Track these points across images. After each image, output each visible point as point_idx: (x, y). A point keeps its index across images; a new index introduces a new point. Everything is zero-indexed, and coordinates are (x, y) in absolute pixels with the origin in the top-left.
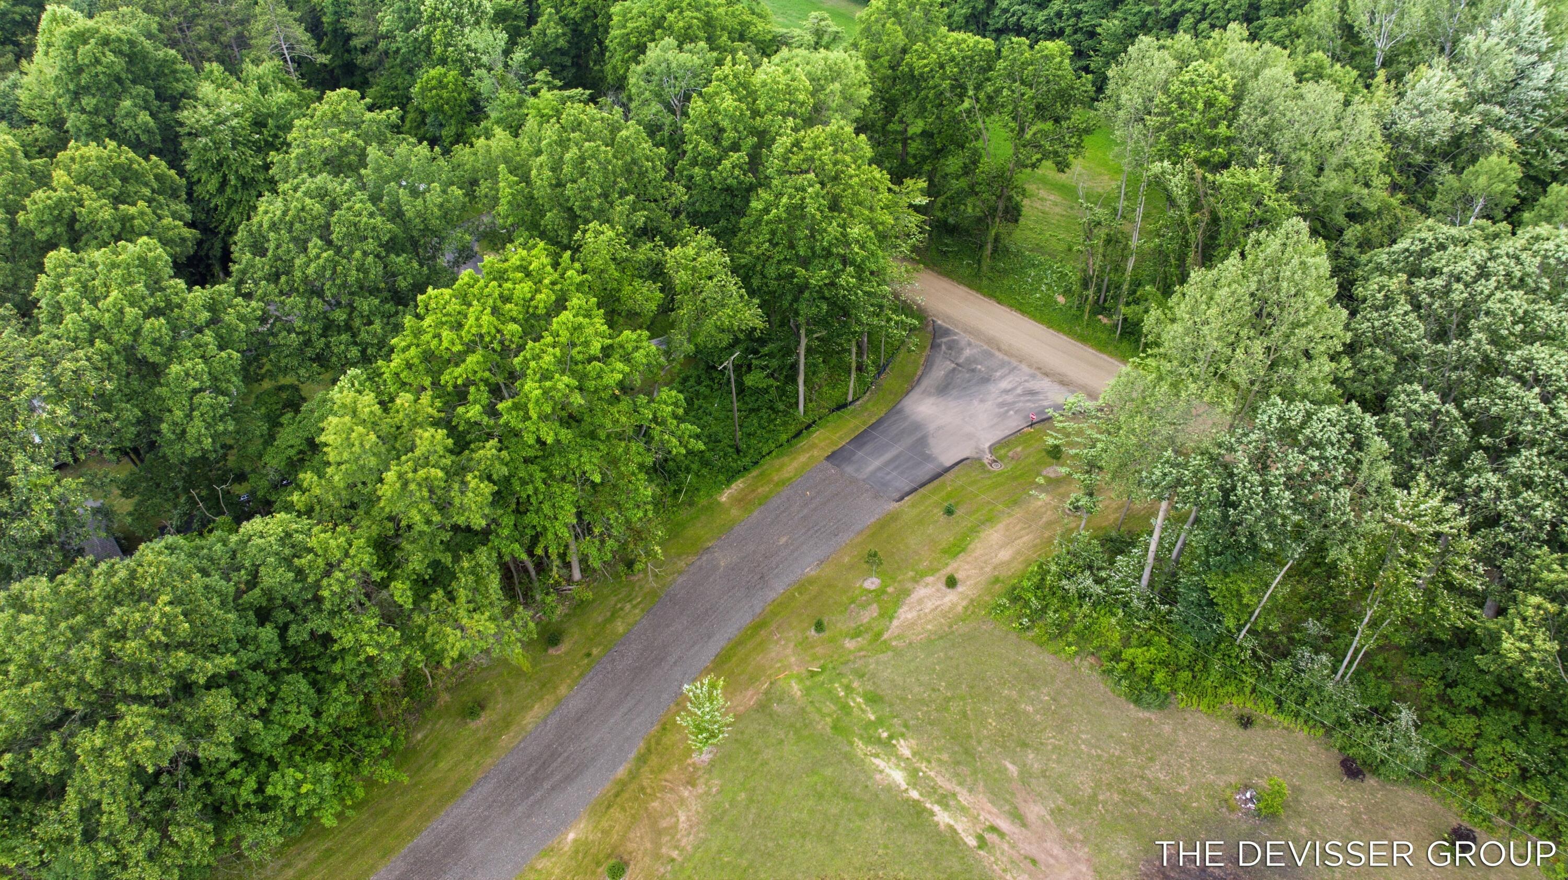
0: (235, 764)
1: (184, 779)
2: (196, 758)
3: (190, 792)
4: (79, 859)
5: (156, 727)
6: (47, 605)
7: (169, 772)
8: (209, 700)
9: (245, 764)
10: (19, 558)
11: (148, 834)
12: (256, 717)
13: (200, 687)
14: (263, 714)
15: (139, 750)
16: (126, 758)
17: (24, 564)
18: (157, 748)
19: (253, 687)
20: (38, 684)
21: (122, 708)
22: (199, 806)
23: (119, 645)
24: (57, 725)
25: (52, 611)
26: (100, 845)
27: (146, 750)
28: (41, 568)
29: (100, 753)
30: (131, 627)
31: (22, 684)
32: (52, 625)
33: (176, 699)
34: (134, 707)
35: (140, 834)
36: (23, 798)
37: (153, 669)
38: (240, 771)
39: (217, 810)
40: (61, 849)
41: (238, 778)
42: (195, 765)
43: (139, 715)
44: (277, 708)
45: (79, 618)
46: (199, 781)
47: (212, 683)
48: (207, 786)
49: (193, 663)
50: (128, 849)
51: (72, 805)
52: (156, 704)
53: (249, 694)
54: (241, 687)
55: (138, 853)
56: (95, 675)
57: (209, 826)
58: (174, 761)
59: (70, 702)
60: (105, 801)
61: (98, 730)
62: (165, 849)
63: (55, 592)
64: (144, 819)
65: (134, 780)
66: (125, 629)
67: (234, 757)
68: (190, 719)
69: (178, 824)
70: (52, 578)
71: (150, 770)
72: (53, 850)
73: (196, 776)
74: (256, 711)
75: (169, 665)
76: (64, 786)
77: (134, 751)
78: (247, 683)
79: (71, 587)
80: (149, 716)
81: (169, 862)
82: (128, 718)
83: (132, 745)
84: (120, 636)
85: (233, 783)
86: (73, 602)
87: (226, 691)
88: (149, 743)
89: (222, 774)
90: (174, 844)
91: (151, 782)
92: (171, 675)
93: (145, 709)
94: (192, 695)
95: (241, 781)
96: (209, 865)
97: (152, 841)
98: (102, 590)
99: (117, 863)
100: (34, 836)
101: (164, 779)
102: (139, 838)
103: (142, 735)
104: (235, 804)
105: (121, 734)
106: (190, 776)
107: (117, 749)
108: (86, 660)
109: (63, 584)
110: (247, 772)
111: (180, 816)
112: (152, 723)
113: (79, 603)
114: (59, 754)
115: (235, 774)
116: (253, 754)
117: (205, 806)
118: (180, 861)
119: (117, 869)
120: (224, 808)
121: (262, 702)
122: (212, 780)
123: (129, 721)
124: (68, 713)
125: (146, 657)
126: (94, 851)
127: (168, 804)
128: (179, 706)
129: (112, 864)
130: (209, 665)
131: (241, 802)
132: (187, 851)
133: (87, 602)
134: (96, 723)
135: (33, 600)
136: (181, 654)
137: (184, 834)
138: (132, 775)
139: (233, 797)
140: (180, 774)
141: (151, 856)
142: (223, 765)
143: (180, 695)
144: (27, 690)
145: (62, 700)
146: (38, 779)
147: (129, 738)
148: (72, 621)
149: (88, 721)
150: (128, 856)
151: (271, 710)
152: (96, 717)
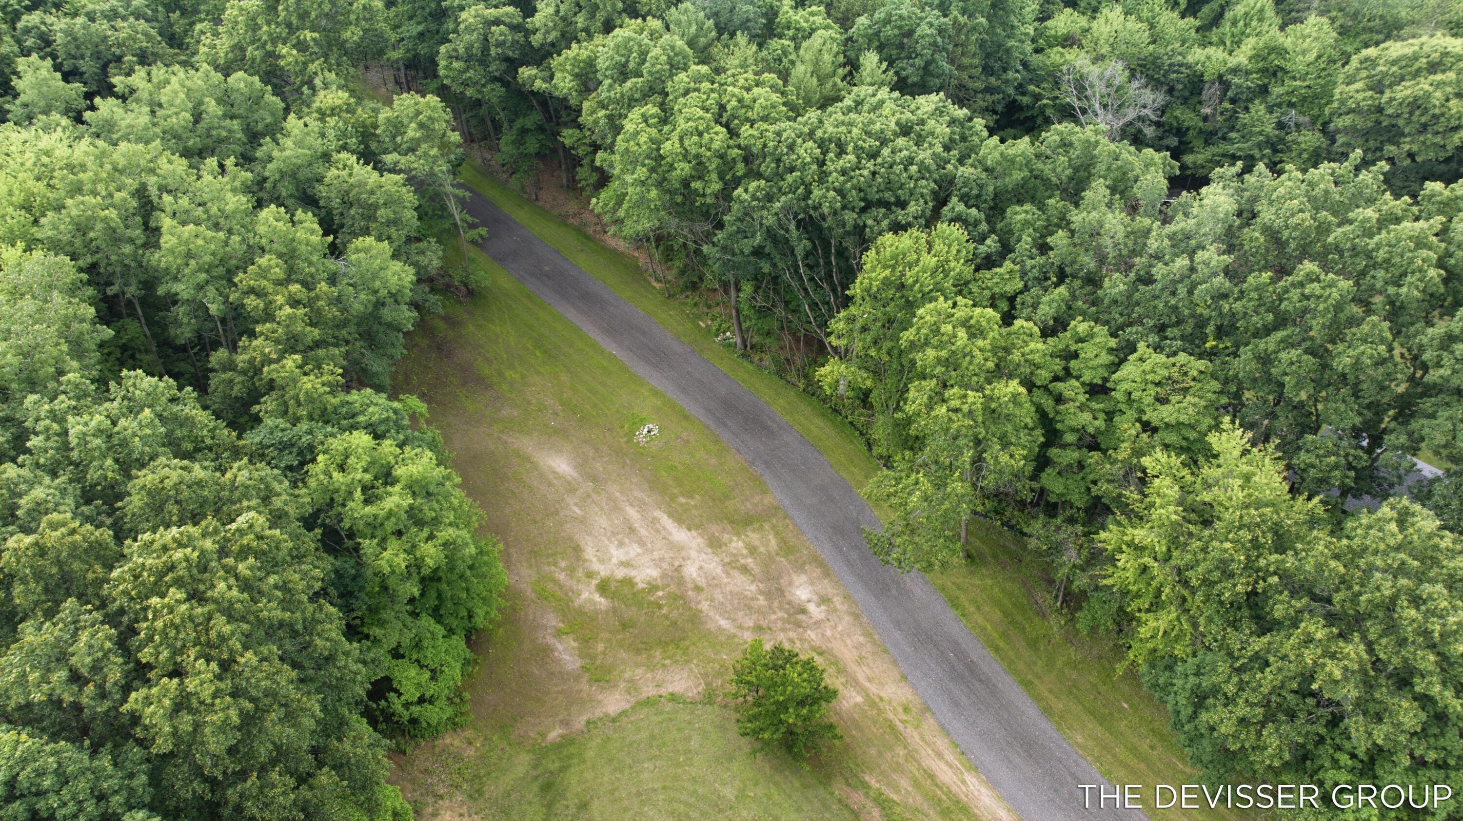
0: (1353, 756)
1: (1318, 718)
2: (1342, 718)
3: (1309, 727)
4: (1220, 670)
5: (1353, 672)
6: (1415, 537)
7: (1318, 703)
8: (1405, 704)
9: (1360, 766)
10: (1444, 497)
11: (1259, 710)
12: (1412, 757)
13: (1412, 691)
14: (1420, 763)
15: (1327, 669)
16: (1315, 662)
17: (1442, 503)
18: (1336, 682)
19: (1441, 742)
20: (1342, 570)
21: (1356, 637)
22: (1301, 740)
23: (1406, 604)
24: (1314, 598)
25: (1410, 543)
26: (1235, 679)
27: (1330, 674)
28: (1446, 517)
29: (1309, 640)
30: (1430, 605)
31: (1337, 557)
32: (1398, 548)
33: (1389, 677)
34: (1362, 647)
35: (1255, 704)
36: (1250, 608)
37: (1402, 642)
38: (1350, 762)
39: (1305, 758)
40: (1223, 653)
41: (1342, 763)
42: (1335, 721)
43: (1357, 654)
44: (1433, 773)
45: (1416, 563)
46: (1322, 731)
47: (1424, 700)
48: (1321, 740)
49: (1431, 673)
50: (1240, 701)
51: (1258, 644)
52: (1374, 663)
53: (1432, 740)
54: (1436, 731)
55: (1241, 710)
56: (1370, 601)
57: (1287, 756)
58: (1330, 702)
59: (1337, 598)
60: (1272, 668)
61: (1327, 630)
62: (1252, 729)
63: (1430, 536)
64: (1269, 701)
65: (1298, 679)
66: (1425, 602)
67: (1361, 752)
68: (1377, 696)
69: (1277, 730)
70: (1442, 528)
71: (1315, 686)
72: (1220, 648)
73: (1326, 726)
74: (1417, 753)
75: (1414, 653)
76: (1270, 630)
77: (1324, 665)
78: (1443, 734)
79: (1443, 545)
80: (1361, 661)
81: (1242, 736)
82: (1351, 647)
83: (1328, 661)
84: (1416, 601)
85: (1335, 762)
86: (1429, 553)
87: (1423, 716)
88: (1338, 674)
89: (1339, 748)
90: (1259, 734)
91: (1304, 693)
92: (1405, 660)
93: (1365, 656)
94: (1399, 688)
95: (1340, 768)
96: (1255, 772)
97: (1254, 716)
98: (1455, 569)
99: (1227, 698)
100: (1224, 629)
101: (1311, 701)
102: (1252, 705)
103: (1341, 664)
104: (1316, 772)
105: (1333, 648)
106: (1323, 721)
107: (1319, 651)
108: (1378, 588)
109: (1442, 538)
110: (1352, 770)
111: (1285, 728)
112: (1356, 667)
113: (1432, 558)
114: (1292, 611)
115: (1344, 759)
116: (1373, 770)
117: (1303, 746)
118: (1247, 746)
119: (1223, 700)
120: (1308, 763)
121: (1432, 756)
122: (1329, 741)
123: (1349, 649)
124: (1329, 601)
125: (1409, 632)
126: (1230, 677)
127: (1292, 716)
128: (1383, 681)
129: (1225, 694)
130: (1437, 688)
131: (1321, 775)
132: (1258, 747)
133: (1435, 562)
134: (1332, 625)
135: (1413, 525)
136: (1432, 658)
137: (1271, 739)
138: (1302, 674)
139: (1322, 767)
140: (1321, 711)
141: (1242, 721)
142: (1347, 745)
143: (1394, 679)
144: (1333, 564)
145: (1337, 590)
146: (1267, 609)
147: (1333, 656)
148: (1410, 561)
149: (1331, 619)
150: (1236, 705)
151: (1429, 769)
152: (1337, 623)
